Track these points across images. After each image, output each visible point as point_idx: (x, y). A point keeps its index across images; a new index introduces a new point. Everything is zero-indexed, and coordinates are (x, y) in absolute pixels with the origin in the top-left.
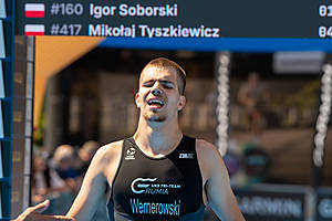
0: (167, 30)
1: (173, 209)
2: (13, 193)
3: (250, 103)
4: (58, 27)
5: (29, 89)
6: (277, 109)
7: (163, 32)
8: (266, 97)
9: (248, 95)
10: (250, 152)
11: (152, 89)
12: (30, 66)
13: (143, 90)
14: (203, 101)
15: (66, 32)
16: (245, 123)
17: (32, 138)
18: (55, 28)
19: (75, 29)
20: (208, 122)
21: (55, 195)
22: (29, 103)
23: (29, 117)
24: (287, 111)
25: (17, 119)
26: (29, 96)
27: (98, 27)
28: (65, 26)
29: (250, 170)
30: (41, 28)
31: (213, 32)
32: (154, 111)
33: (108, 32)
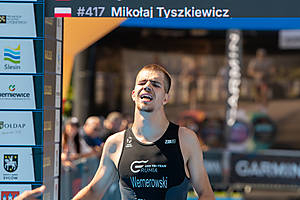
0: (182, 11)
1: (162, 183)
2: (45, 159)
3: (258, 76)
4: (83, 10)
5: (58, 65)
6: (282, 81)
7: (178, 13)
8: (272, 71)
9: (256, 69)
10: (258, 121)
11: (145, 86)
12: (59, 44)
13: (138, 88)
14: (215, 75)
15: (91, 14)
16: (253, 94)
17: (61, 109)
18: (81, 11)
19: (99, 11)
20: (220, 94)
21: (83, 160)
22: (58, 78)
23: (58, 90)
24: (291, 83)
25: (47, 92)
26: (58, 72)
27: (120, 9)
28: (90, 8)
29: (257, 137)
30: (68, 10)
31: (223, 13)
32: (145, 103)
33: (128, 13)
